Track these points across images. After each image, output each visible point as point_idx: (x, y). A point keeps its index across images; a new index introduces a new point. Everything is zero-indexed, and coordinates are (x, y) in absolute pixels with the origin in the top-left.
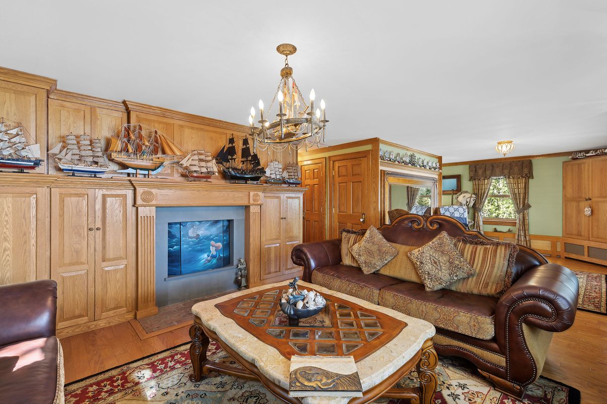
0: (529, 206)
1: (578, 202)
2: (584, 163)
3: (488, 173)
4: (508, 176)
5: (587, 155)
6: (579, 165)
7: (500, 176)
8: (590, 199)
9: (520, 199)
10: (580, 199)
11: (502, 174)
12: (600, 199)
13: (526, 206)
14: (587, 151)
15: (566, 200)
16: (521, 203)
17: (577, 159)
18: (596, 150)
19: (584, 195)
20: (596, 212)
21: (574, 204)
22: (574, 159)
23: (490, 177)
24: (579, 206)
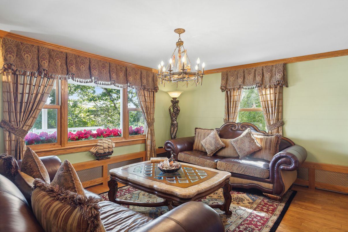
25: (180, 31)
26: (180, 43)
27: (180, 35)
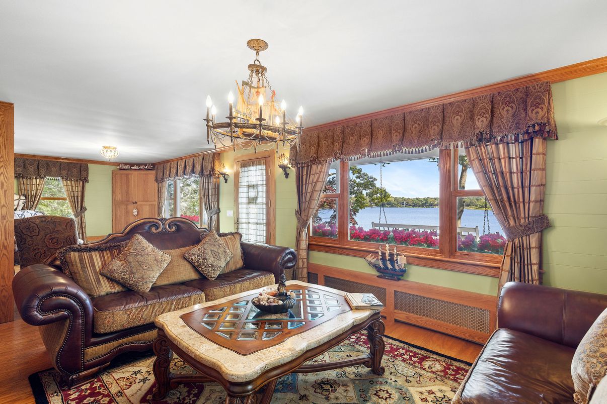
0: (86, 209)
1: (127, 205)
2: (131, 174)
3: (43, 171)
4: (66, 178)
5: (132, 168)
6: (127, 175)
7: (57, 176)
8: (136, 203)
9: (78, 202)
10: (129, 203)
11: (60, 175)
12: (143, 203)
13: (83, 209)
14: (132, 165)
15: (115, 204)
16: (79, 206)
17: (124, 169)
18: (139, 165)
19: (131, 200)
20: (140, 212)
21: (123, 207)
22: (121, 169)
23: (45, 177)
24: (127, 208)
25: (257, 45)
26: (257, 69)
27: (257, 52)
